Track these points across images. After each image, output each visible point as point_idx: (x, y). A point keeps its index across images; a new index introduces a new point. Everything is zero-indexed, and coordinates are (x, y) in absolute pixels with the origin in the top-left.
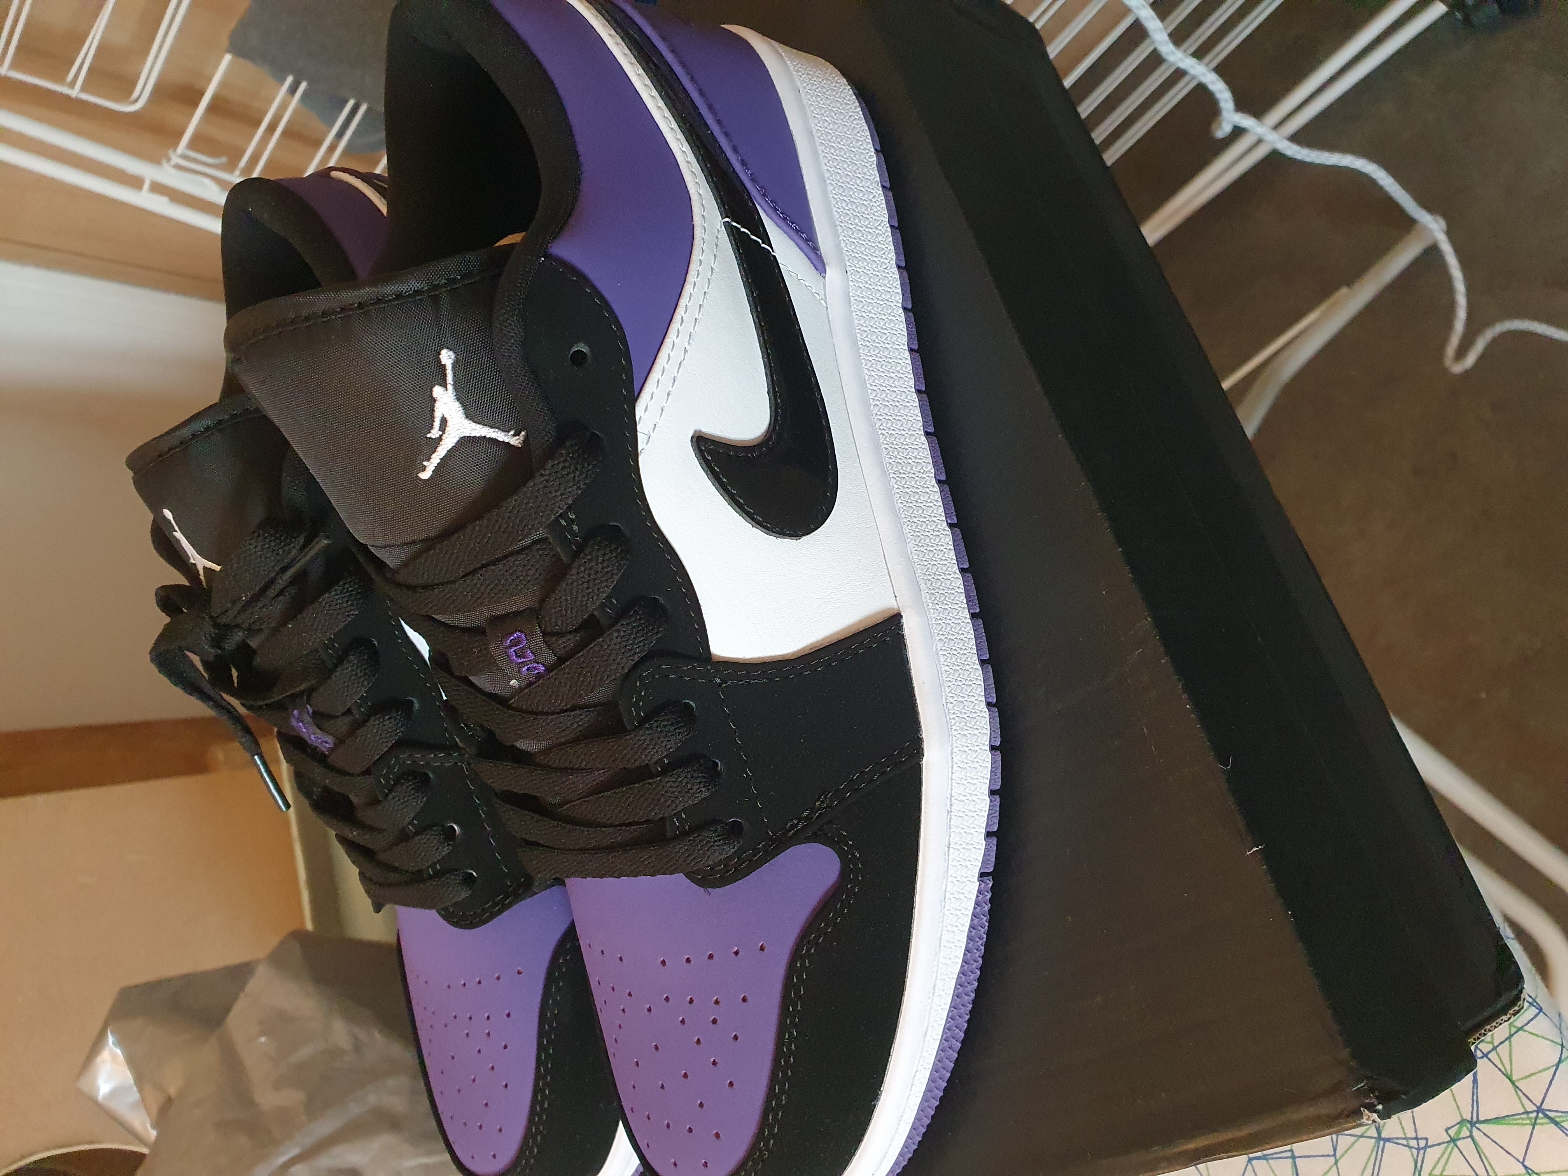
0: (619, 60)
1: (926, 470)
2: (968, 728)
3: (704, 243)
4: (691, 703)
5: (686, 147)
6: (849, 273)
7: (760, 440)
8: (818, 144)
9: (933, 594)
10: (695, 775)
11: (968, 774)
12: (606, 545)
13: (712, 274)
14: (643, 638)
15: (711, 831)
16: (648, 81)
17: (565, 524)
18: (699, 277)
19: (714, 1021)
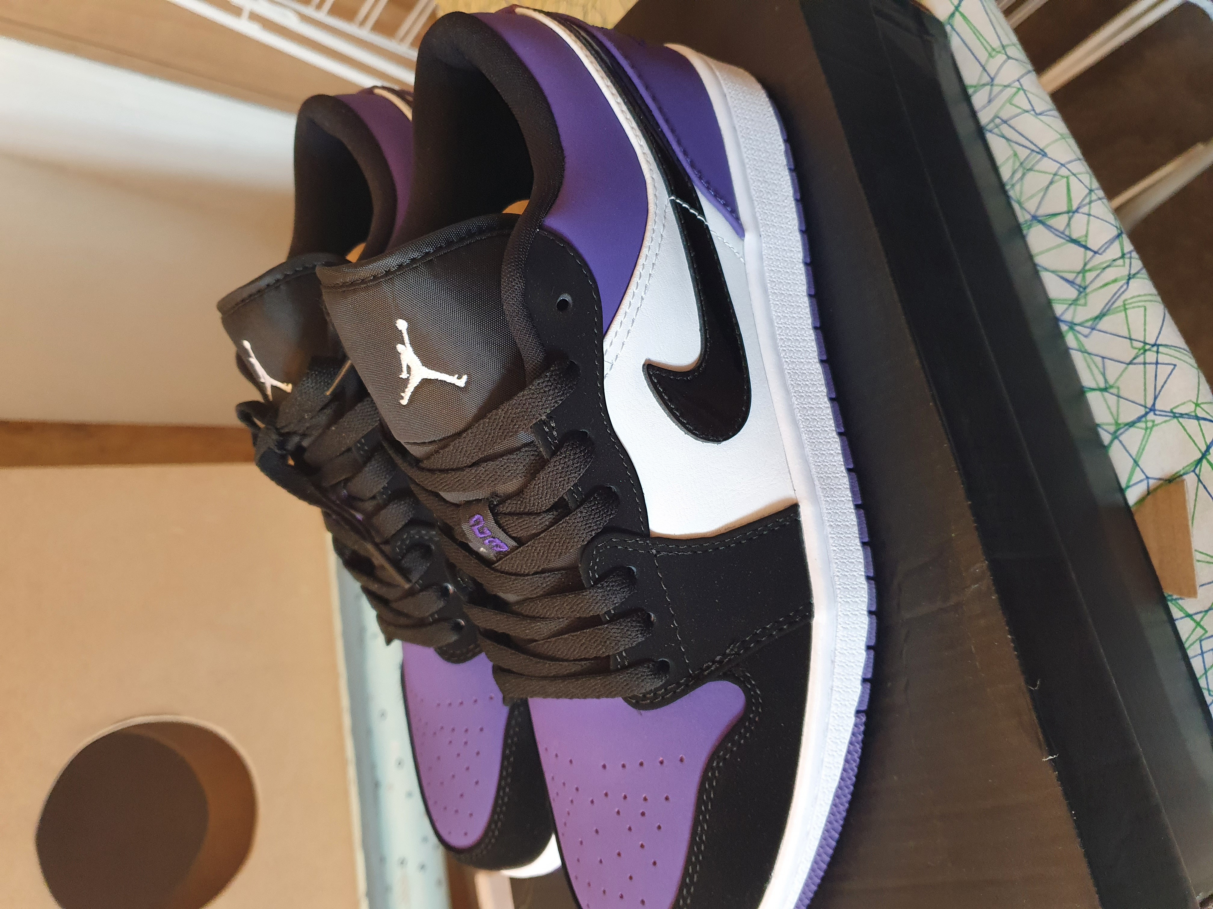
0: (592, 75)
1: (820, 390)
2: (851, 597)
3: (656, 216)
4: (633, 568)
5: (643, 142)
6: (762, 236)
7: (692, 367)
8: (739, 137)
9: (825, 489)
10: (634, 624)
11: (849, 633)
12: (577, 447)
13: (662, 240)
14: (599, 519)
15: (645, 667)
16: (614, 91)
17: (548, 430)
18: (653, 242)
19: (643, 814)
